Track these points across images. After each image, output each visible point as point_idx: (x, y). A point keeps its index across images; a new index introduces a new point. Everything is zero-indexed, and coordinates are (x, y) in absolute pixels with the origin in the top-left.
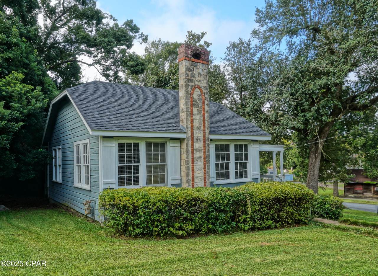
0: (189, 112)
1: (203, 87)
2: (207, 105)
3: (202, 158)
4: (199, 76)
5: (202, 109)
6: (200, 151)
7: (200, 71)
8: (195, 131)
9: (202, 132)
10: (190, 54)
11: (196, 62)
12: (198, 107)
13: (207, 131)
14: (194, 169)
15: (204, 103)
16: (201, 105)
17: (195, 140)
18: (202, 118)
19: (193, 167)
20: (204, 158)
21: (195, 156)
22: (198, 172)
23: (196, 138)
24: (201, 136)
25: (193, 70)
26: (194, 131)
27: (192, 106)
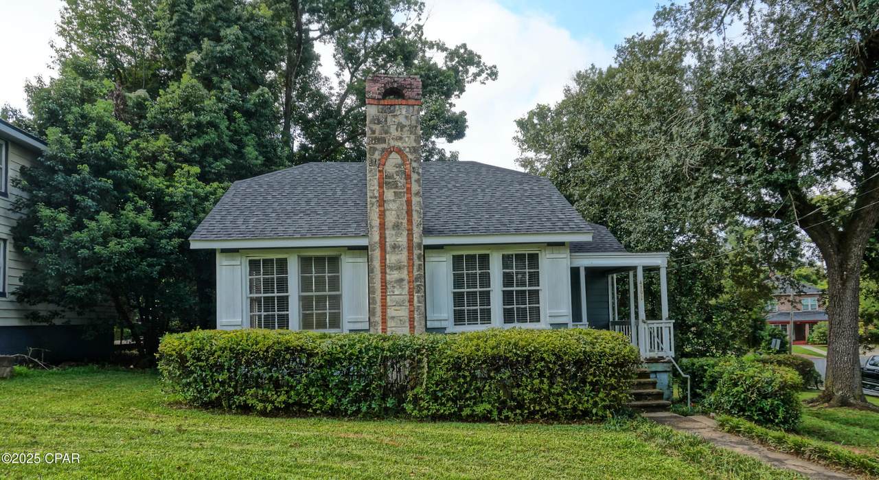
0: (376, 197)
1: (408, 150)
2: (416, 181)
3: (405, 283)
4: (399, 129)
5: (405, 190)
6: (399, 268)
7: (402, 120)
8: (389, 233)
9: (405, 233)
10: (378, 92)
11: (391, 105)
12: (396, 187)
13: (417, 231)
14: (386, 302)
15: (408, 177)
16: (401, 181)
17: (388, 249)
18: (405, 207)
19: (384, 298)
20: (409, 282)
21: (388, 277)
22: (397, 308)
23: (390, 245)
24: (403, 240)
25: (386, 121)
26: (387, 232)
27: (381, 186)
